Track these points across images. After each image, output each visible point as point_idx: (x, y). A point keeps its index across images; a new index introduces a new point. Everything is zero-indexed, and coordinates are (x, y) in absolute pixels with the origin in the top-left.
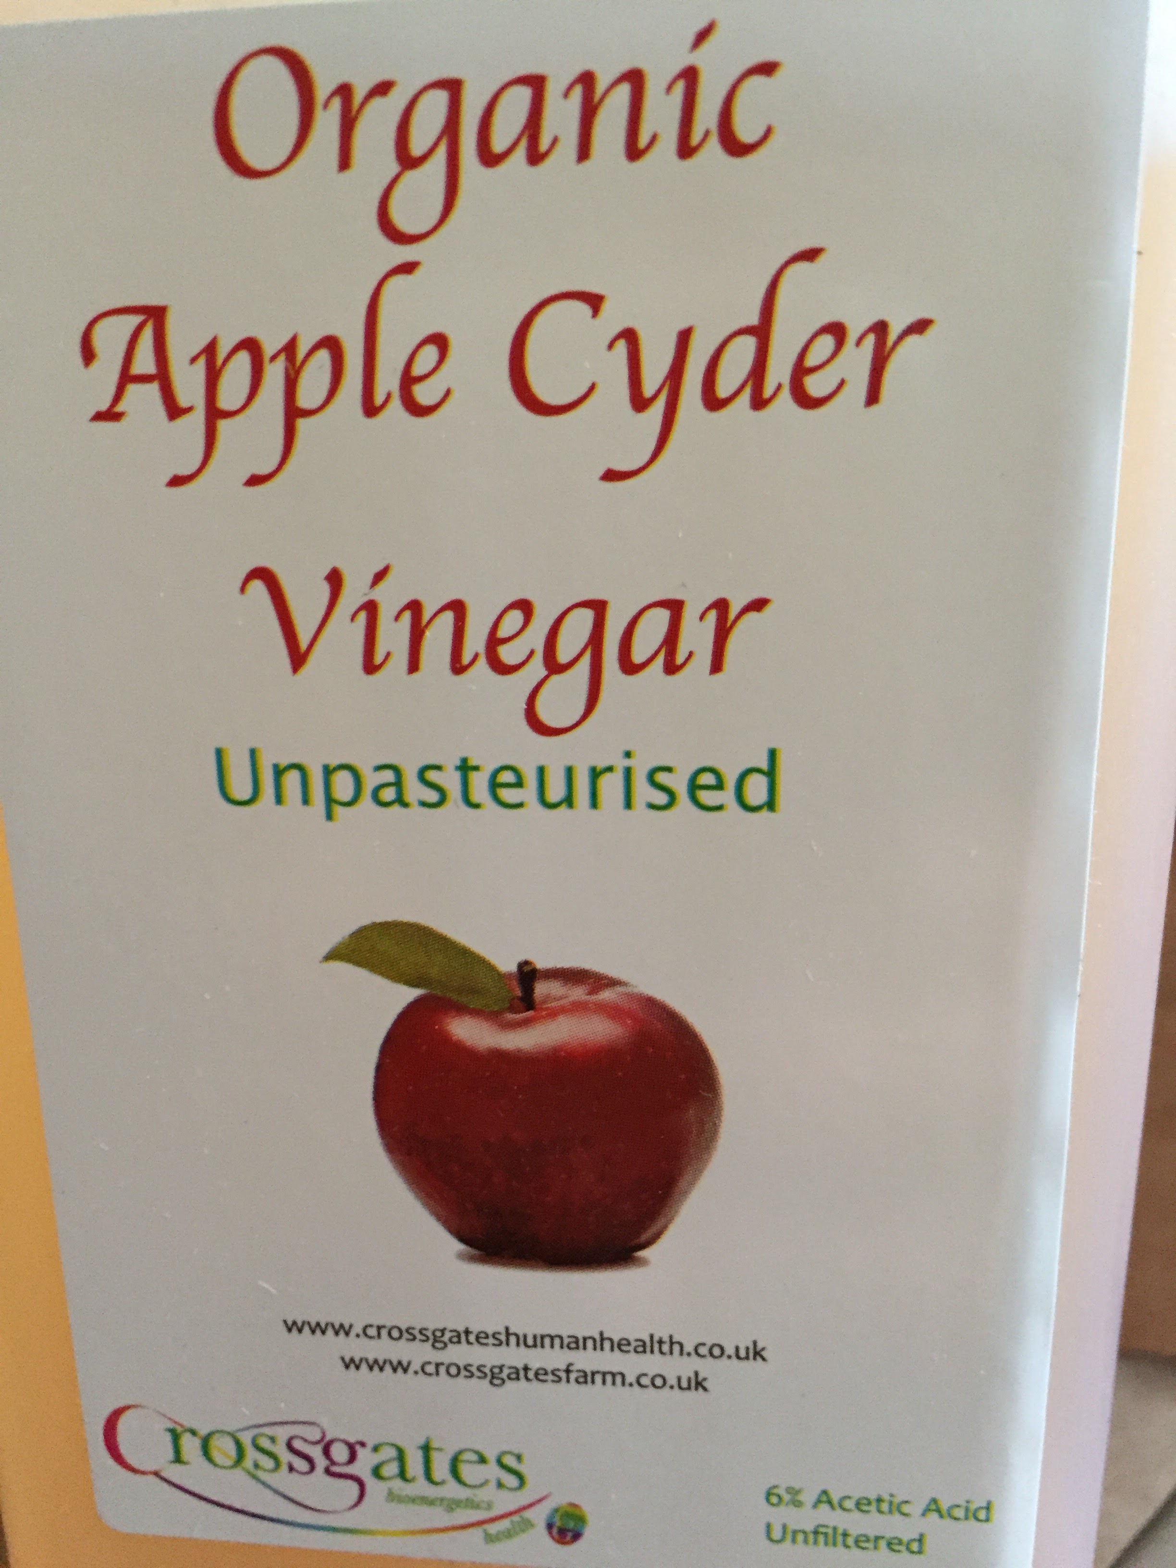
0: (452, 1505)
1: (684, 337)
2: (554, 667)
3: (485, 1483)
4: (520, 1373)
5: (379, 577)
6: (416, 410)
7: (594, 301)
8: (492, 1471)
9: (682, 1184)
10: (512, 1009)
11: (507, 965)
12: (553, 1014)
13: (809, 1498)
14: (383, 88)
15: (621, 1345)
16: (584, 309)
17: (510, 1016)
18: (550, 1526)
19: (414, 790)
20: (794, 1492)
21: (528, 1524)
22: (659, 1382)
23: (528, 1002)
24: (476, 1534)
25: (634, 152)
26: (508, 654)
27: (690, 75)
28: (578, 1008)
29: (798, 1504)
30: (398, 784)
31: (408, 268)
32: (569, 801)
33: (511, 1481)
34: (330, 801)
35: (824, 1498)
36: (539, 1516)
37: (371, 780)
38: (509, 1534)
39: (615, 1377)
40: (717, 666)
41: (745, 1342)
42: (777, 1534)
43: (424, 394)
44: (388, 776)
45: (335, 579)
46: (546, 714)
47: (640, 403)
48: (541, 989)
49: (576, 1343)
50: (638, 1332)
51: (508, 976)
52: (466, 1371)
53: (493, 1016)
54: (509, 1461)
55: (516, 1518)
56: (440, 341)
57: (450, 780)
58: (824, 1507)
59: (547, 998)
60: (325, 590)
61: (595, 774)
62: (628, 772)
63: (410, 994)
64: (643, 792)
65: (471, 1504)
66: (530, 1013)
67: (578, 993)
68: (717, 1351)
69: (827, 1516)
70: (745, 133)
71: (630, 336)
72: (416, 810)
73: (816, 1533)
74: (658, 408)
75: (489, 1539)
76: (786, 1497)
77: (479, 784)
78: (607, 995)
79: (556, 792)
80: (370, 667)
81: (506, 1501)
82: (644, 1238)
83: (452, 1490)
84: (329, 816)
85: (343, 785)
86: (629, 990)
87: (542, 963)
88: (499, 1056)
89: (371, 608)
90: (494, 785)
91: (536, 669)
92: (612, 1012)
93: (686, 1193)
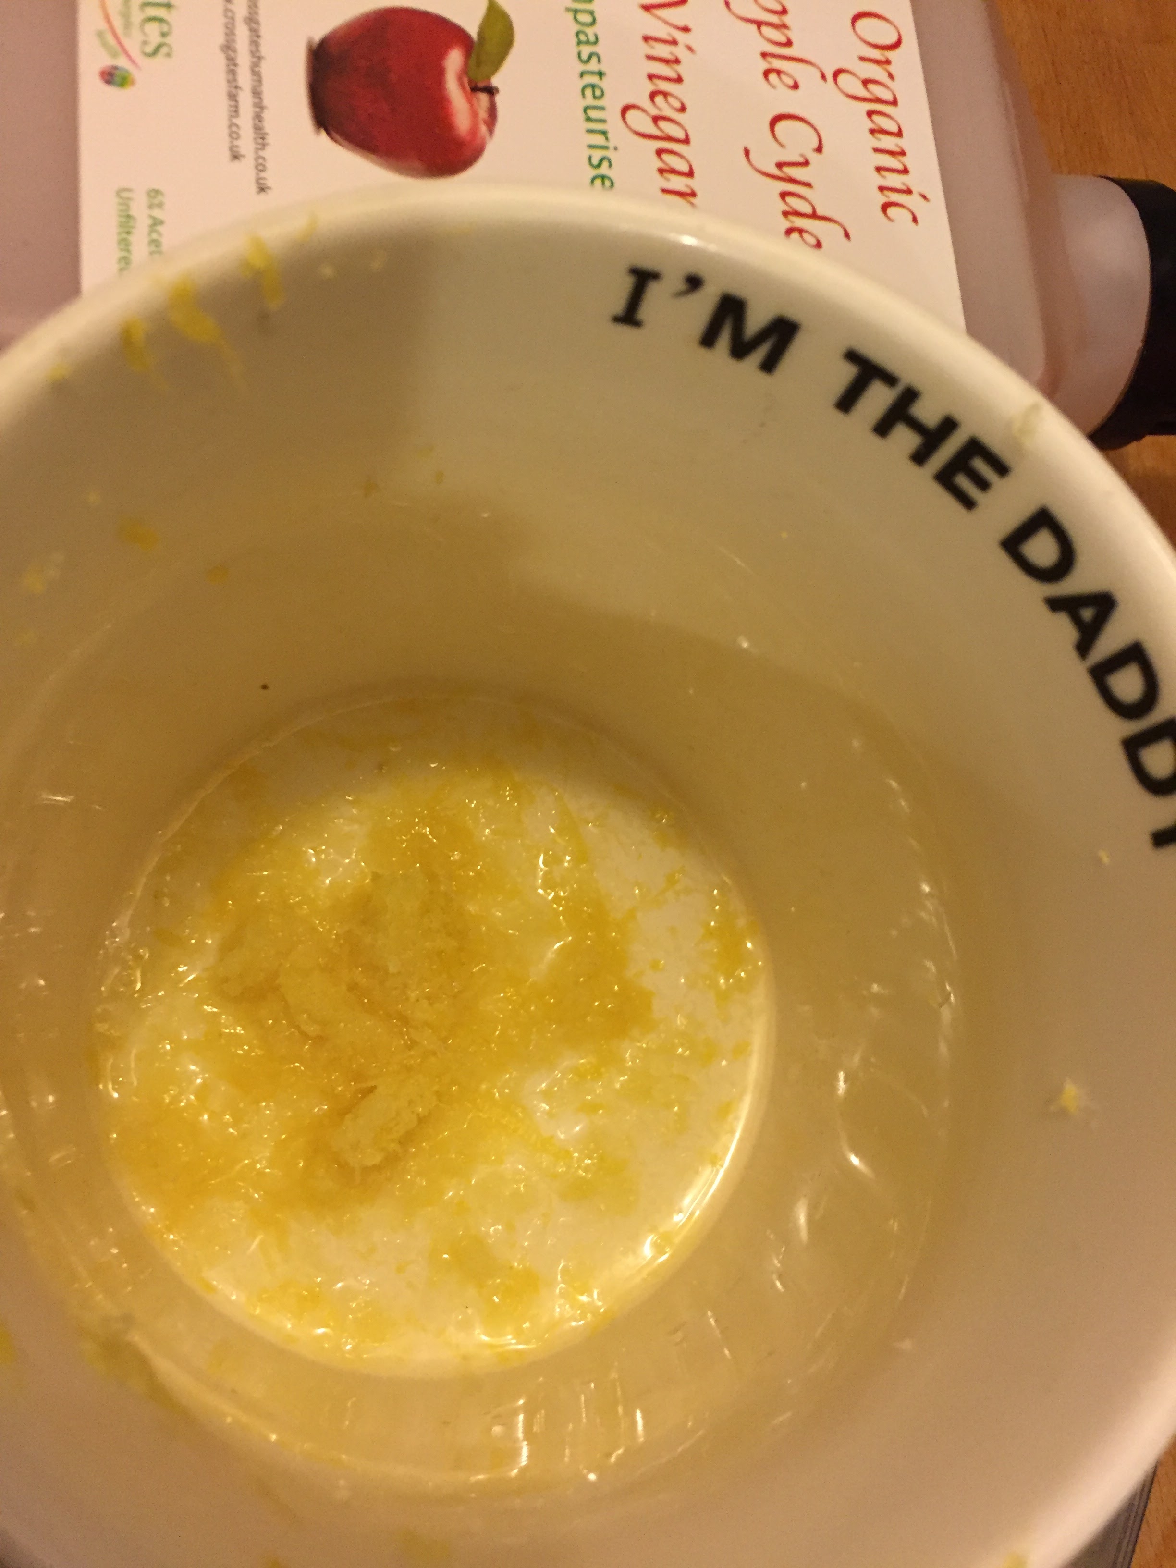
0: (126, 16)
1: (808, 185)
2: (656, 119)
3: (145, 34)
4: (232, 62)
5: (690, 49)
6: (766, 73)
7: (819, 149)
8: (155, 39)
9: (373, 156)
10: (470, 81)
11: (496, 81)
12: (470, 101)
13: (157, 213)
14: (891, 76)
15: (258, 117)
16: (815, 144)
17: (466, 80)
18: (115, 68)
19: (586, 51)
20: (160, 205)
21: (115, 55)
22: (234, 134)
23: (475, 89)
24: (103, 25)
25: (879, 169)
26: (659, 99)
27: (909, 192)
28: (474, 114)
29: (151, 207)
30: (588, 42)
31: (823, 77)
32: (588, 119)
33: (149, 49)
34: (576, 12)
35: (156, 223)
36: (122, 62)
37: (590, 31)
38: (105, 44)
39: (235, 111)
40: (665, 191)
41: (269, 183)
42: (125, 194)
43: (773, 77)
44: (592, 39)
45: (686, 29)
46: (631, 115)
47: (780, 165)
48: (483, 98)
49: (257, 93)
50: (269, 125)
51: (489, 82)
52: (230, 32)
53: (465, 71)
54: (164, 50)
55: (118, 48)
56: (796, 86)
57: (593, 66)
58: (150, 222)
59: (478, 99)
60: (681, 24)
61: (604, 133)
62: (606, 148)
63: (473, 31)
64: (597, 155)
66: (468, 88)
67: (483, 114)
68: (260, 167)
69: (142, 223)
70: (891, 211)
71: (806, 163)
72: (575, 50)
73: (129, 216)
74: (778, 173)
75: (100, 35)
76: (156, 201)
77: (595, 80)
78: (483, 129)
79: (593, 114)
80: (646, 39)
81: (133, 44)
82: (334, 134)
83: (137, 16)
84: (568, 10)
85: (585, 18)
86: (487, 138)
87: (498, 99)
88: (441, 73)
89: (674, 42)
90: (593, 87)
91: (654, 112)
92: (474, 131)
93: (367, 158)
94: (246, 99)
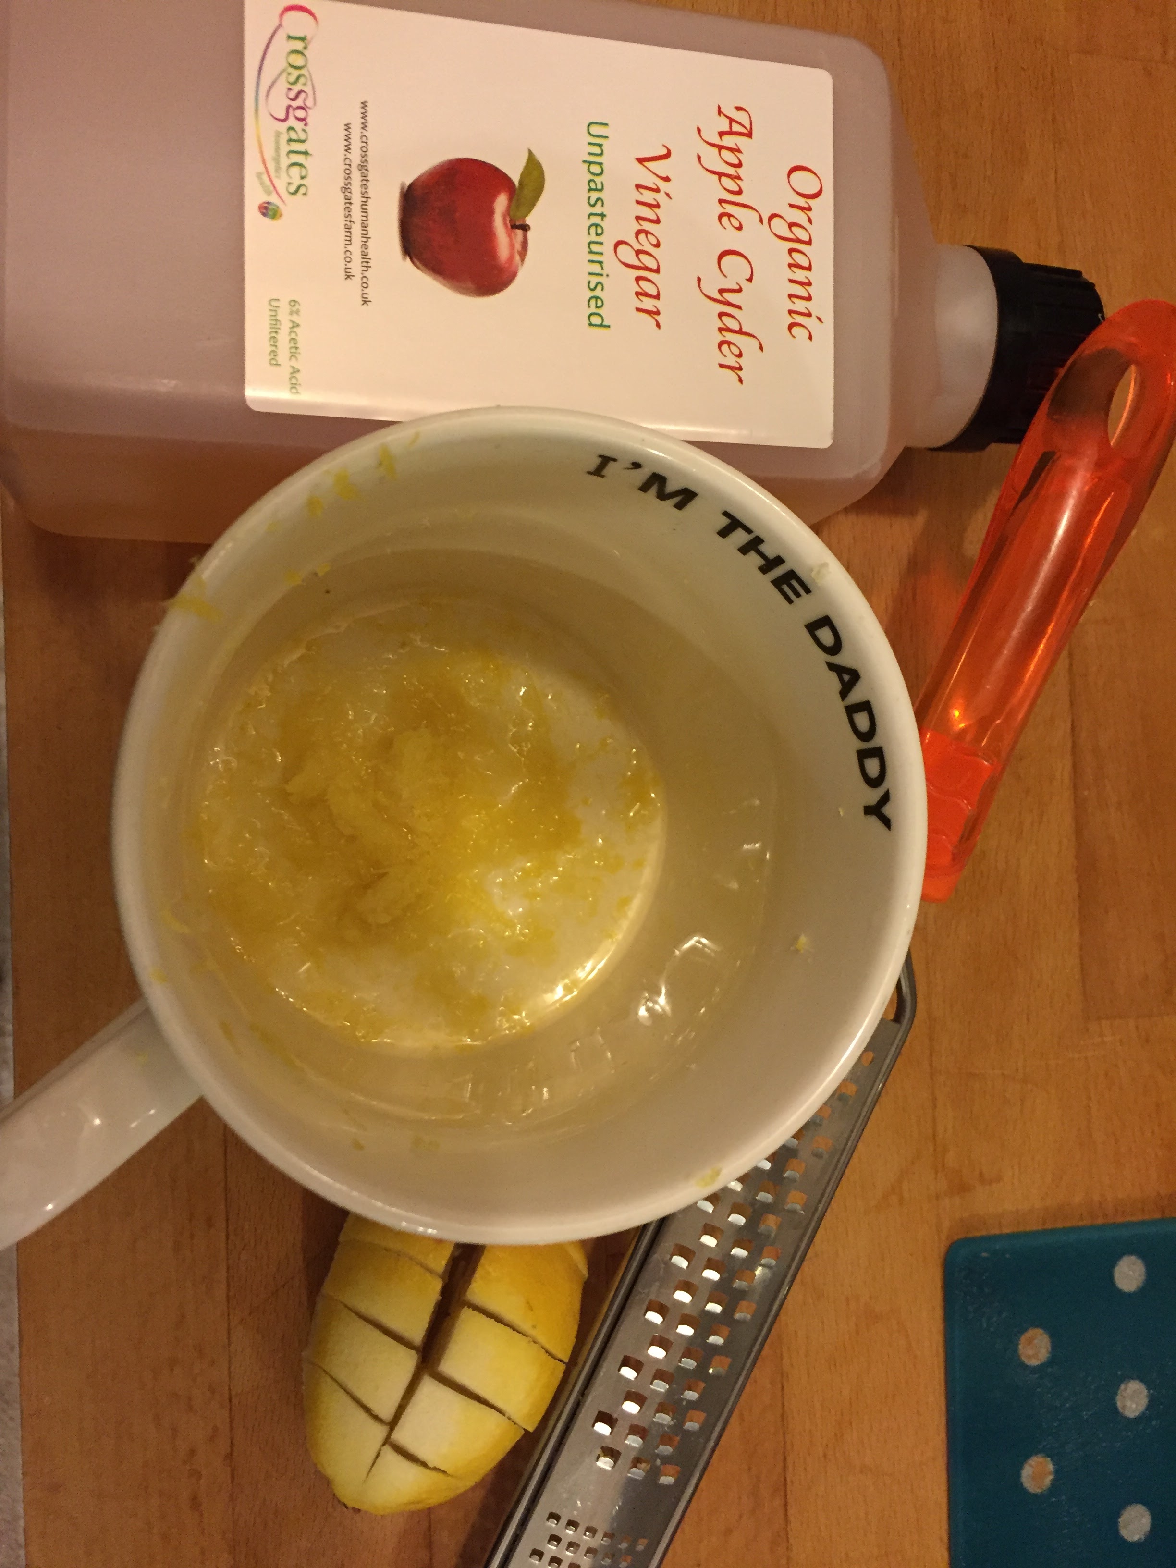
0: (277, 160)
1: (739, 307)
2: (638, 253)
3: (290, 177)
4: (348, 201)
5: (668, 195)
6: (721, 216)
7: (750, 280)
8: (297, 182)
9: (441, 279)
10: (510, 221)
11: (529, 220)
12: (509, 236)
13: (295, 318)
14: (810, 221)
15: (365, 245)
16: (748, 277)
17: (508, 219)
18: (268, 203)
19: (594, 196)
20: (297, 312)
21: (269, 193)
22: (348, 259)
23: (514, 227)
24: (262, 169)
25: (790, 296)
26: (642, 237)
27: (809, 315)
28: (512, 246)
29: (291, 313)
30: (596, 190)
31: (761, 221)
32: (591, 252)
33: (293, 189)
34: (590, 163)
35: (295, 325)
36: (274, 199)
37: (598, 180)
38: (262, 184)
39: (349, 241)
40: (638, 310)
41: (370, 297)
42: (274, 303)
43: (725, 220)
44: (599, 187)
45: (667, 179)
46: (621, 248)
47: (721, 291)
48: (519, 232)
49: (364, 227)
50: (372, 253)
51: (524, 221)
52: (348, 177)
53: (508, 212)
54: (302, 190)
55: (272, 188)
56: (740, 228)
57: (598, 209)
58: (291, 325)
59: (516, 234)
60: (664, 175)
61: (601, 263)
62: (602, 275)
63: (516, 179)
64: (594, 280)
65: (278, 169)
66: (510, 227)
67: (518, 247)
68: (365, 285)
69: (285, 327)
70: (795, 330)
71: (740, 290)
72: (587, 195)
73: (276, 320)
74: (718, 296)
75: (259, 175)
76: (294, 309)
77: (596, 220)
78: (517, 258)
79: (594, 248)
80: (638, 187)
81: (281, 185)
82: (415, 260)
83: (285, 162)
84: (584, 162)
85: (595, 169)
86: (520, 267)
87: (530, 234)
88: (491, 212)
89: (657, 190)
90: (597, 225)
91: (637, 247)
92: (511, 258)
93: (435, 279)
94: (357, 230)
